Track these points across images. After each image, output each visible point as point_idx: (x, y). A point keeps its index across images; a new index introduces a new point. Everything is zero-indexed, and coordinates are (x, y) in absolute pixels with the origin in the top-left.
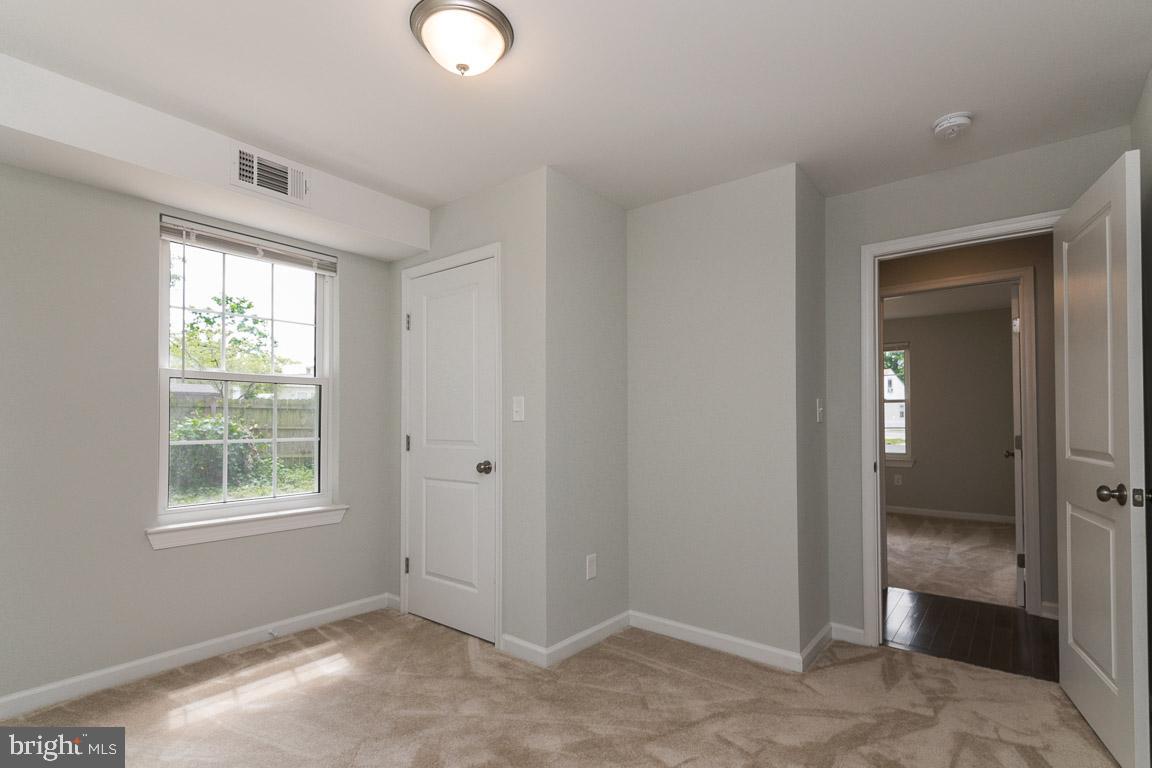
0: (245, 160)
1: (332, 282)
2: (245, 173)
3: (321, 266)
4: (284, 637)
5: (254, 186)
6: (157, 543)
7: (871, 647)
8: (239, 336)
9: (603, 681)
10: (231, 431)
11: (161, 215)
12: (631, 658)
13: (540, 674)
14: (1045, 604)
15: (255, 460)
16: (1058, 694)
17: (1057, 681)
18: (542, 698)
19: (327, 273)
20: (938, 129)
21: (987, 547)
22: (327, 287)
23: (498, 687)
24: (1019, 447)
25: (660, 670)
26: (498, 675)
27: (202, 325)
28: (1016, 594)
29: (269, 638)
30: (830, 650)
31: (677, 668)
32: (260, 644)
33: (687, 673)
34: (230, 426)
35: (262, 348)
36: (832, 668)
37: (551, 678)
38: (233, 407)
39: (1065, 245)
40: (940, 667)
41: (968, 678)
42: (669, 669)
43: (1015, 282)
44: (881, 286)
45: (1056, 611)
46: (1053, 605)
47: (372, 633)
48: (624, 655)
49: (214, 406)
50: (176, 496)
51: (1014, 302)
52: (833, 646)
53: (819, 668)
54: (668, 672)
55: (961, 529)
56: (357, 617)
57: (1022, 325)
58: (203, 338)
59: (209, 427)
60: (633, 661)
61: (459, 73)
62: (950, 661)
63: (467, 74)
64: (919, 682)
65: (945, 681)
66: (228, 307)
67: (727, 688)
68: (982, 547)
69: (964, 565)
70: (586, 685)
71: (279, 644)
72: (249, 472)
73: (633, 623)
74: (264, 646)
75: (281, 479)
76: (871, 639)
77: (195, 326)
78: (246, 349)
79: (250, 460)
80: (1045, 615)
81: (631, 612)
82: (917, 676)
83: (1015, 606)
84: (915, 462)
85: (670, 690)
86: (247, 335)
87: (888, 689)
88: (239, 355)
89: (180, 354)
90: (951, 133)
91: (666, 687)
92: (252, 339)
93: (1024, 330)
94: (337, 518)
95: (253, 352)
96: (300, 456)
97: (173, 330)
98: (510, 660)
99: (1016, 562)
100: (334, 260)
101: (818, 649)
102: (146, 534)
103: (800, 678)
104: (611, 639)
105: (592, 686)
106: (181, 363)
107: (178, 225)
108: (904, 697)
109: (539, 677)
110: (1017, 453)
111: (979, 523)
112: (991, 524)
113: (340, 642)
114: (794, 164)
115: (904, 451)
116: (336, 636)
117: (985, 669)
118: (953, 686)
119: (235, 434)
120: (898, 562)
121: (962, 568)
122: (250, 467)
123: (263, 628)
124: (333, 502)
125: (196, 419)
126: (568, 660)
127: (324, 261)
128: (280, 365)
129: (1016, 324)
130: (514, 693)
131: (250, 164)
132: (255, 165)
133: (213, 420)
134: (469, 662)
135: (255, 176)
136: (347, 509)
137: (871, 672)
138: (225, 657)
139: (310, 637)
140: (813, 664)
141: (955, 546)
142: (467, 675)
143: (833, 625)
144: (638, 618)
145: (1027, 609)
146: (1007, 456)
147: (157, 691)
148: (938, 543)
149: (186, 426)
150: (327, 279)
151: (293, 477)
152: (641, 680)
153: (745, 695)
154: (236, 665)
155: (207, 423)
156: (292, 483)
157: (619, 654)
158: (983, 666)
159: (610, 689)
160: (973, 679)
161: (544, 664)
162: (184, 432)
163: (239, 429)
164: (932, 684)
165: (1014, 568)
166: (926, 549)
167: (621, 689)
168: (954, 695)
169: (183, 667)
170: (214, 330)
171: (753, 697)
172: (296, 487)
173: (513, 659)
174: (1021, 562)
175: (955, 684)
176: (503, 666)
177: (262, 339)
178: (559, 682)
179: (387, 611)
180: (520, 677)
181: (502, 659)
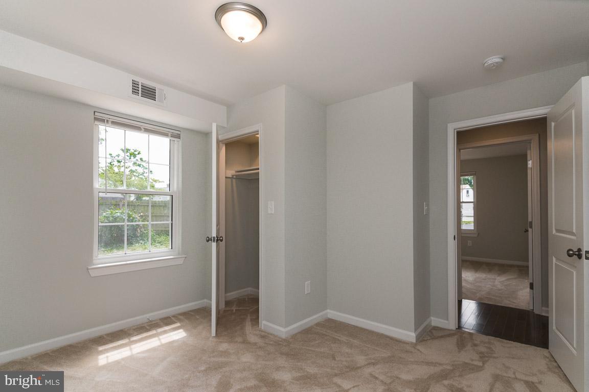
0: (135, 84)
1: (178, 143)
2: (135, 91)
3: (173, 136)
4: (155, 321)
5: (139, 97)
6: (93, 273)
7: (452, 330)
8: (134, 168)
9: (313, 346)
10: (129, 216)
11: (94, 112)
12: (328, 334)
13: (281, 341)
14: (543, 308)
15: (141, 231)
16: (547, 355)
17: (548, 348)
18: (282, 354)
19: (176, 139)
20: (486, 64)
21: (515, 278)
22: (176, 146)
23: (260, 347)
24: (531, 227)
25: (343, 341)
26: (260, 341)
27: (116, 163)
28: (529, 304)
29: (148, 321)
30: (430, 331)
31: (351, 340)
32: (143, 324)
33: (356, 342)
34: (129, 214)
35: (145, 174)
36: (431, 340)
37: (287, 344)
38: (130, 204)
39: (553, 124)
40: (487, 340)
41: (501, 346)
42: (347, 340)
43: (529, 142)
44: (458, 144)
45: (547, 312)
46: (547, 309)
47: (197, 319)
48: (325, 333)
49: (121, 204)
50: (103, 249)
51: (529, 152)
52: (432, 329)
53: (424, 340)
54: (346, 341)
55: (503, 269)
56: (191, 311)
57: (533, 163)
58: (116, 170)
59: (119, 214)
60: (328, 336)
61: (239, 41)
62: (493, 338)
63: (243, 41)
64: (476, 348)
65: (490, 348)
66: (128, 154)
67: (376, 350)
68: (512, 278)
69: (502, 288)
70: (304, 348)
71: (152, 324)
72: (138, 237)
73: (330, 316)
74: (145, 325)
75: (154, 241)
76: (452, 325)
77: (112, 163)
78: (137, 175)
79: (139, 231)
80: (544, 314)
81: (328, 311)
82: (475, 345)
83: (528, 309)
84: (478, 234)
85: (347, 351)
86: (137, 168)
87: (459, 352)
88: (133, 178)
89: (105, 177)
90: (493, 67)
91: (346, 349)
92: (140, 170)
93: (533, 166)
94: (181, 262)
95: (141, 176)
96: (163, 229)
97: (100, 165)
98: (266, 334)
99: (529, 286)
100: (179, 133)
101: (424, 331)
102: (88, 269)
103: (414, 345)
104: (318, 324)
105: (308, 348)
106: (105, 182)
107: (103, 117)
108: (468, 356)
109: (280, 343)
110: (530, 230)
111: (511, 266)
112: (518, 266)
113: (182, 324)
114: (412, 82)
115: (473, 229)
116: (180, 320)
117: (510, 342)
118: (493, 350)
119: (131, 218)
120: (468, 286)
121: (502, 289)
122: (139, 235)
123: (145, 316)
124: (179, 254)
125: (112, 211)
126: (296, 335)
127: (174, 133)
128: (154, 183)
129: (530, 163)
130: (268, 351)
131: (137, 86)
132: (140, 87)
133: (120, 211)
134: (246, 335)
135: (140, 92)
136: (186, 257)
137: (451, 343)
138: (126, 330)
139: (167, 321)
140: (421, 339)
141: (498, 278)
142: (245, 342)
143: (432, 318)
144: (332, 314)
145: (534, 311)
146: (525, 232)
147: (93, 346)
148: (490, 276)
149: (107, 214)
150: (176, 142)
151: (160, 240)
152: (333, 345)
153: (385, 354)
154: (131, 334)
155: (118, 213)
156: (160, 243)
157: (322, 332)
158: (509, 340)
159: (316, 350)
160: (504, 347)
161: (284, 336)
162: (106, 217)
163: (133, 216)
164: (482, 349)
165: (528, 290)
166: (483, 279)
167: (322, 350)
168: (493, 355)
169: (106, 335)
170: (121, 166)
171: (389, 355)
172: (161, 245)
173: (268, 334)
174: (532, 286)
175: (494, 349)
176: (263, 337)
177: (145, 170)
178: (291, 345)
179: (205, 308)
180: (271, 343)
181: (263, 334)
